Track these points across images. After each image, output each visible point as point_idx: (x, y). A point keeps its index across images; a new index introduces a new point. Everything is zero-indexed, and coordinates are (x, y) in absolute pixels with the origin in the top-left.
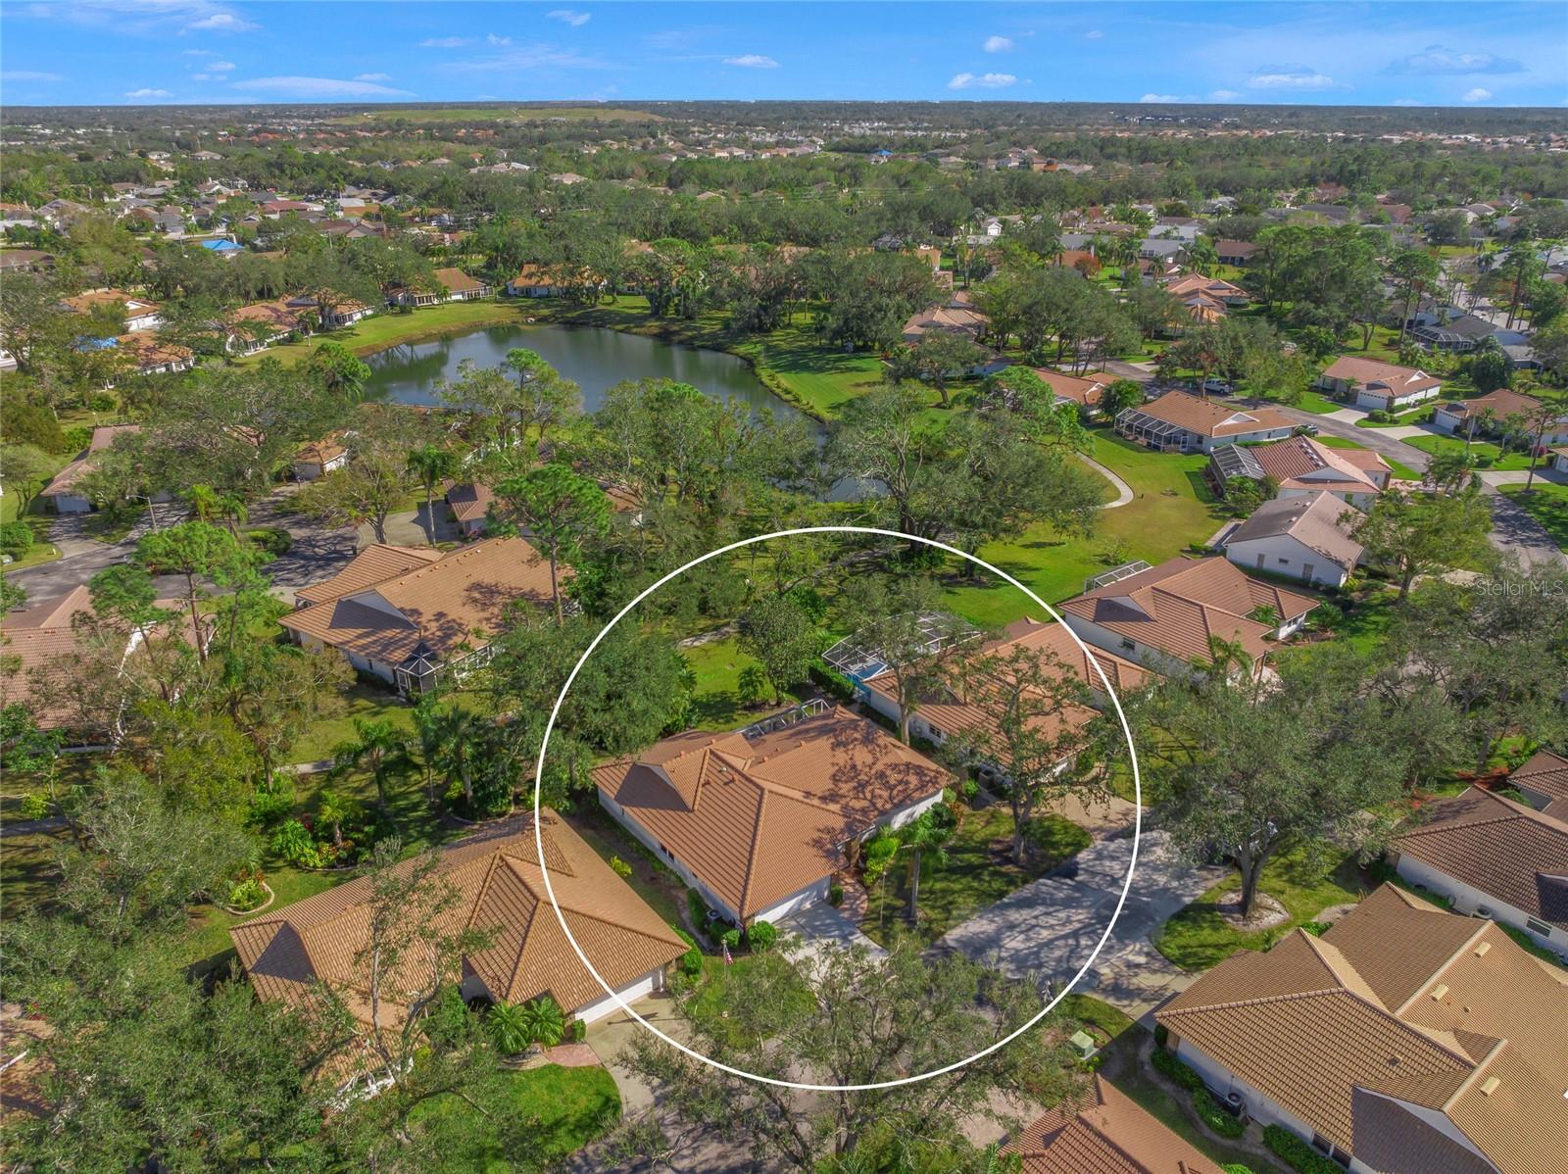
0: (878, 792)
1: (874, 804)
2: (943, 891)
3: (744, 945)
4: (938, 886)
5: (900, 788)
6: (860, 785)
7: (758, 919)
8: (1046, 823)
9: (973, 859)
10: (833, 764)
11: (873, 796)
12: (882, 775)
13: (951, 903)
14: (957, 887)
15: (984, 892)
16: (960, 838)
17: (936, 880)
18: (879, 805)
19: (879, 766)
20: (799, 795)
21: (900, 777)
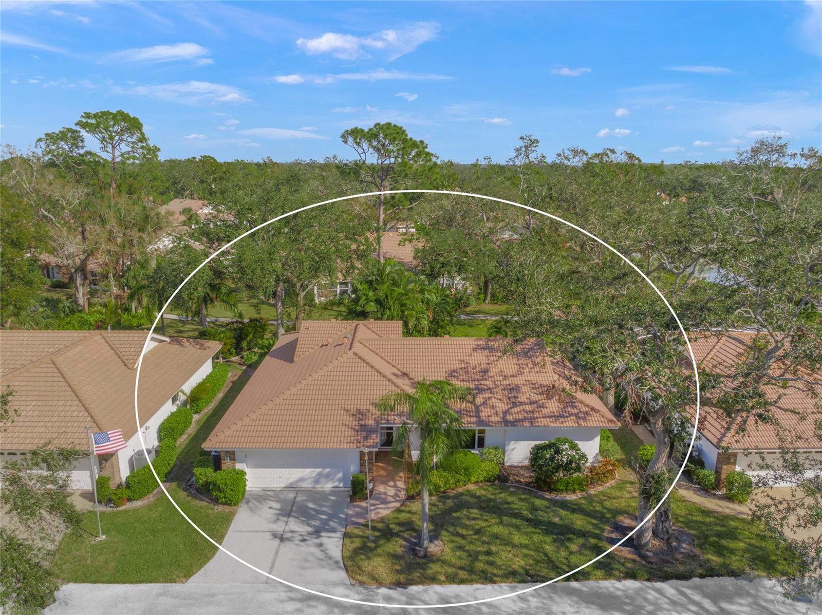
0: (494, 401)
1: (478, 411)
2: (496, 536)
3: (207, 491)
4: (497, 529)
5: (528, 408)
6: (477, 388)
7: (239, 466)
8: (733, 524)
9: (579, 522)
10: (462, 361)
11: (484, 404)
12: (516, 389)
13: (489, 553)
14: (517, 538)
15: (550, 561)
16: (590, 499)
17: (501, 523)
18: (483, 414)
19: (519, 380)
20: (388, 370)
21: (537, 397)
